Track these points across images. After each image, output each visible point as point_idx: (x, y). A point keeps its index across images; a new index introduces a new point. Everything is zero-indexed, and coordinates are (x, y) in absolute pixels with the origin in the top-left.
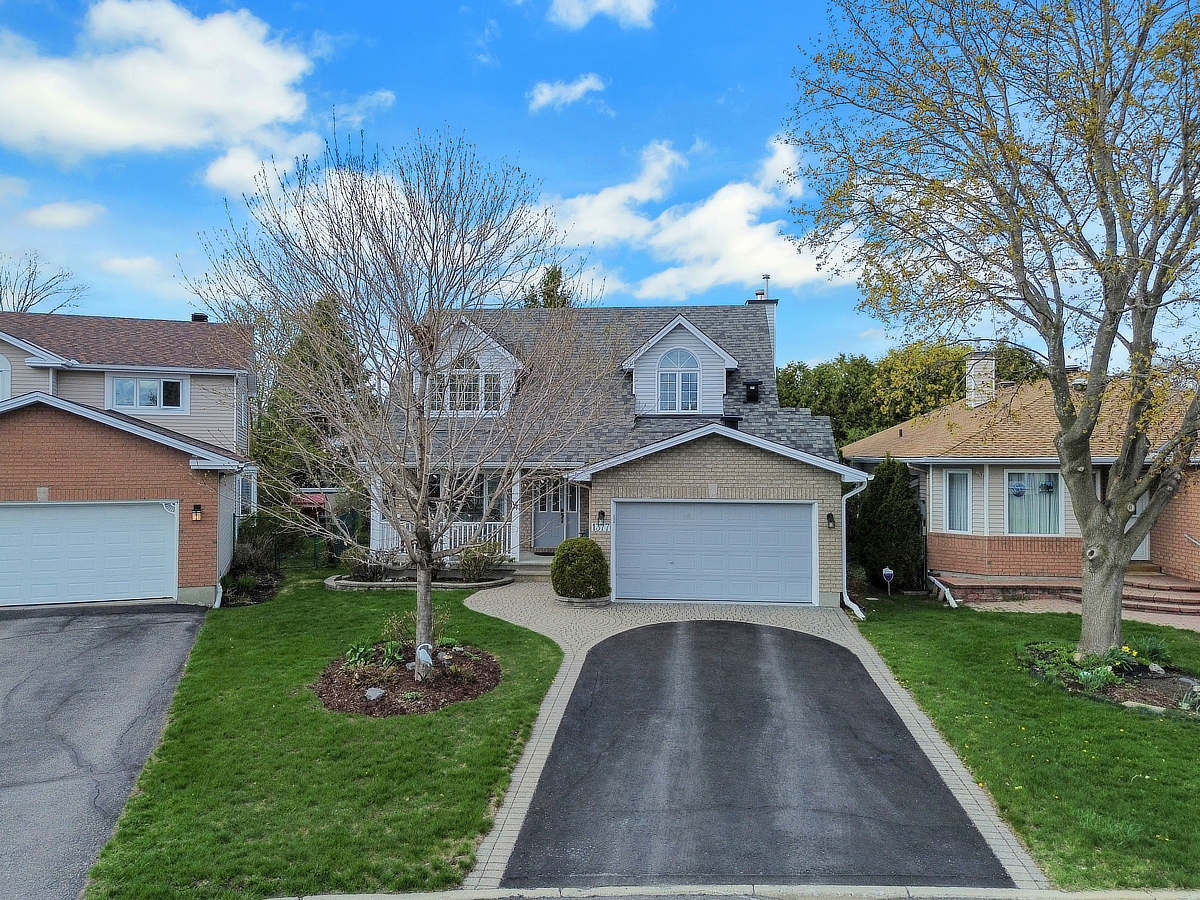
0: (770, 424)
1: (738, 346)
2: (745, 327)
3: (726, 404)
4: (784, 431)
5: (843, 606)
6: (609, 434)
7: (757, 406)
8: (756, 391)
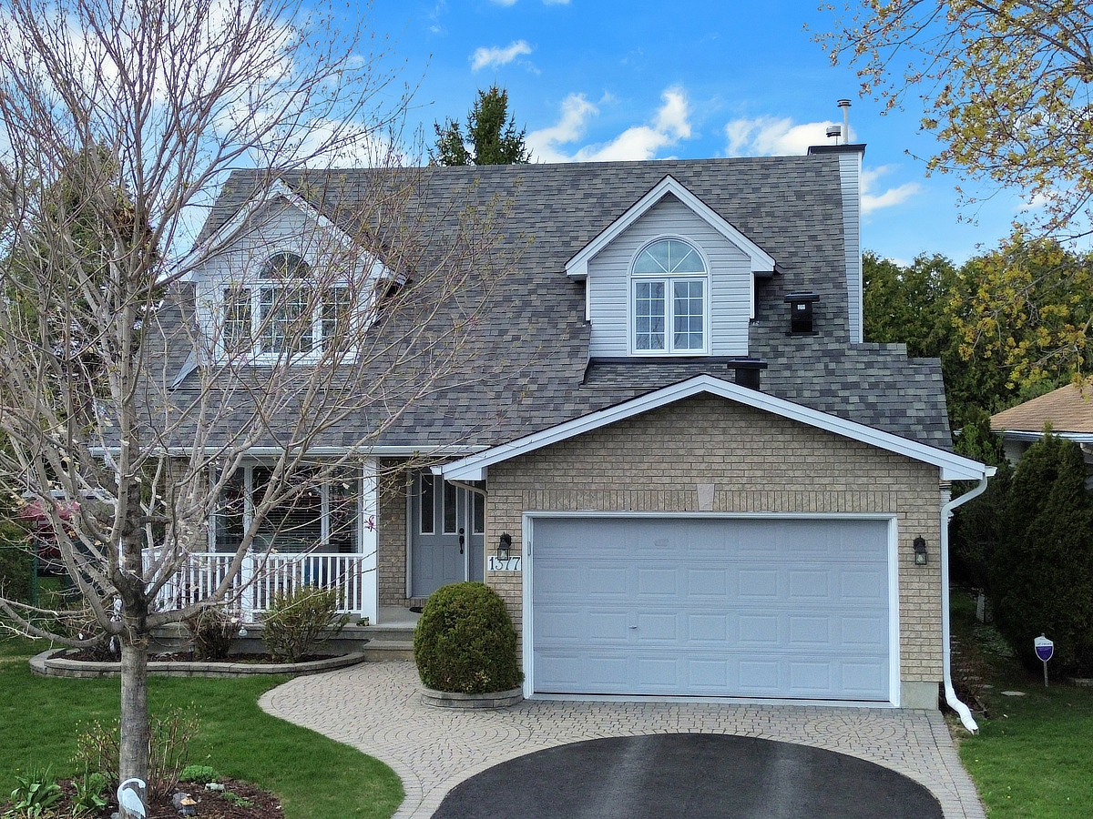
0: (830, 373)
1: (784, 230)
2: (800, 196)
3: (753, 338)
4: (855, 385)
5: (944, 707)
6: (537, 394)
7: (809, 340)
8: (808, 313)
